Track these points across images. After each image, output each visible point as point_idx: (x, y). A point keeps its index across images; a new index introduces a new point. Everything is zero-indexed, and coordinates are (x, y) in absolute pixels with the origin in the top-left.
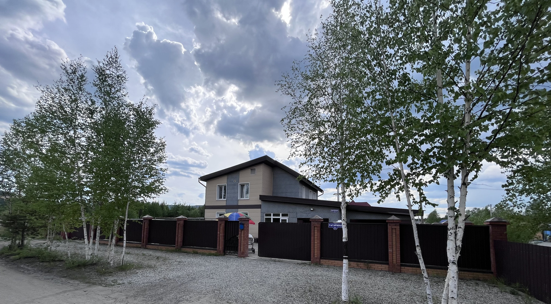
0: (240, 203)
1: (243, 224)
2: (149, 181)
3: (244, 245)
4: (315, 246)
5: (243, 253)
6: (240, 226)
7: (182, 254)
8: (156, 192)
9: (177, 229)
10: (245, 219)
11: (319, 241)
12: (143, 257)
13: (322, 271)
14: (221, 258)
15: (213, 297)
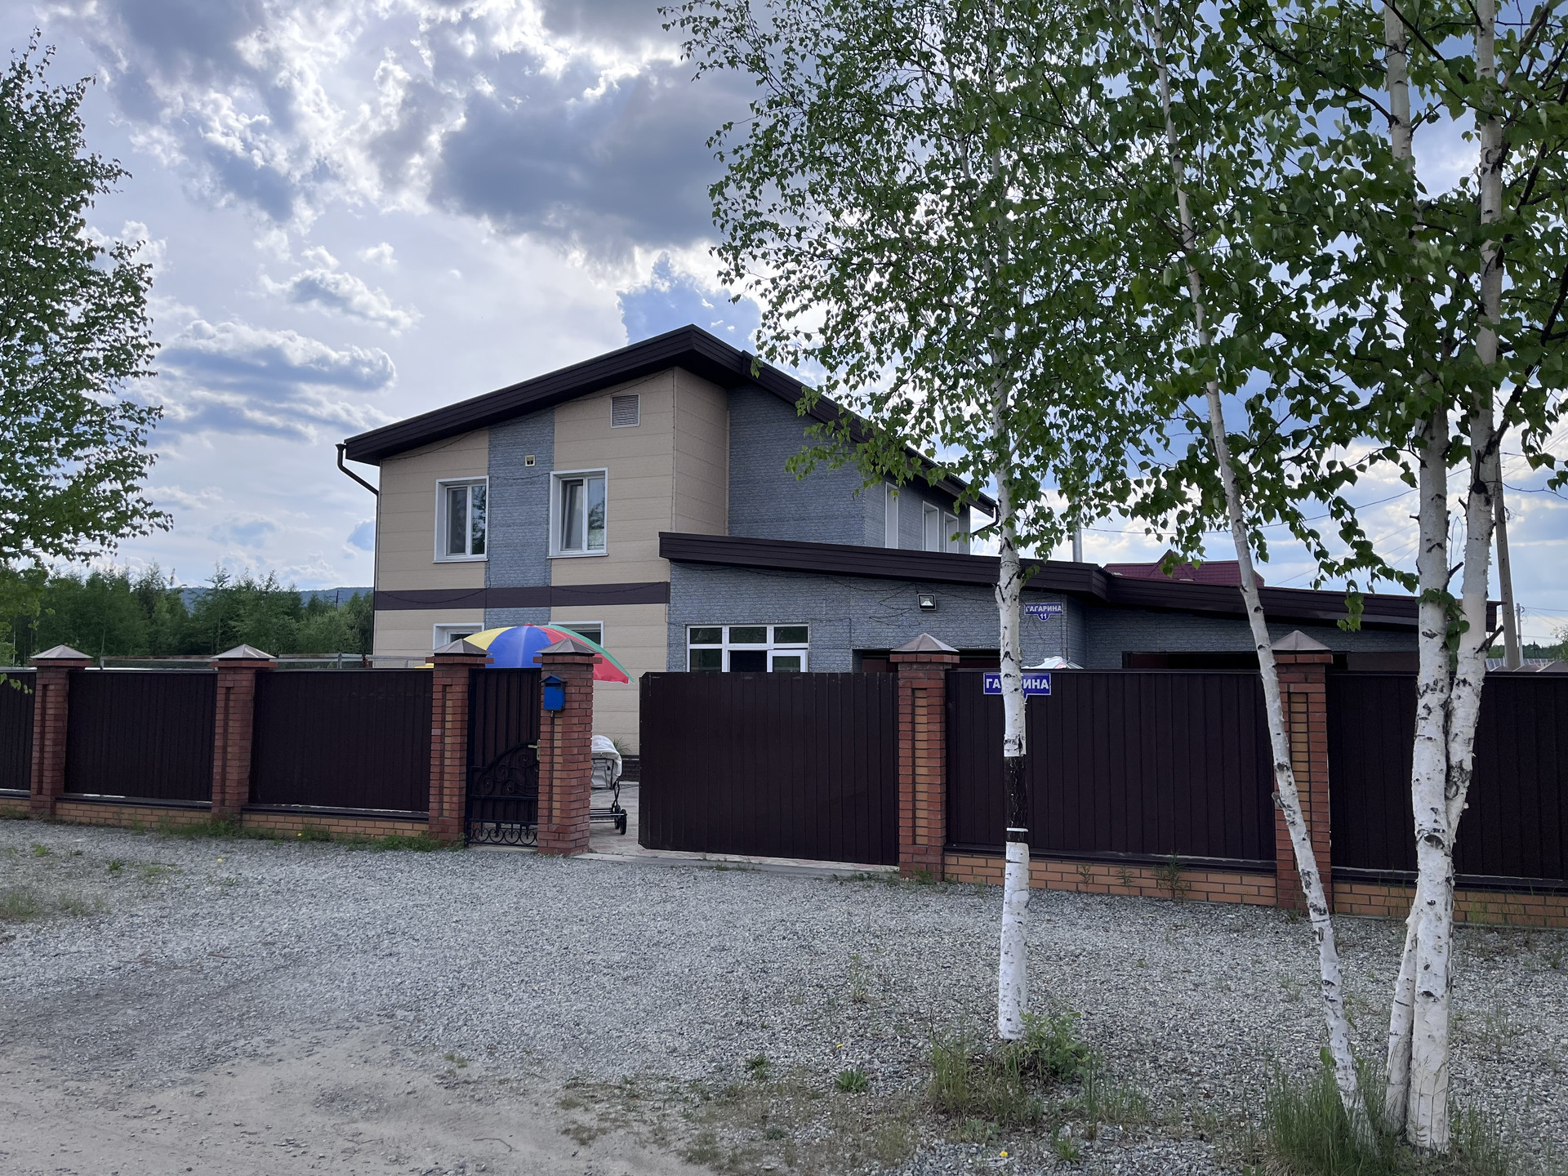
0: (561, 577)
1: (562, 685)
2: (61, 475)
3: (567, 791)
4: (919, 788)
5: (561, 832)
6: (546, 695)
7: (248, 844)
8: (99, 525)
9: (219, 717)
10: (568, 659)
11: (937, 763)
12: (38, 864)
13: (945, 913)
14: (446, 859)
15: (382, 1038)
